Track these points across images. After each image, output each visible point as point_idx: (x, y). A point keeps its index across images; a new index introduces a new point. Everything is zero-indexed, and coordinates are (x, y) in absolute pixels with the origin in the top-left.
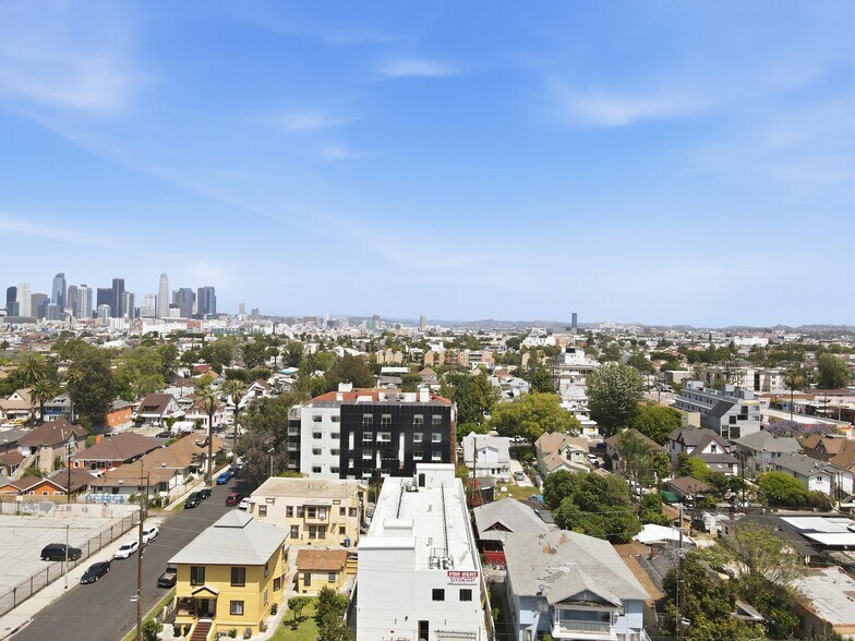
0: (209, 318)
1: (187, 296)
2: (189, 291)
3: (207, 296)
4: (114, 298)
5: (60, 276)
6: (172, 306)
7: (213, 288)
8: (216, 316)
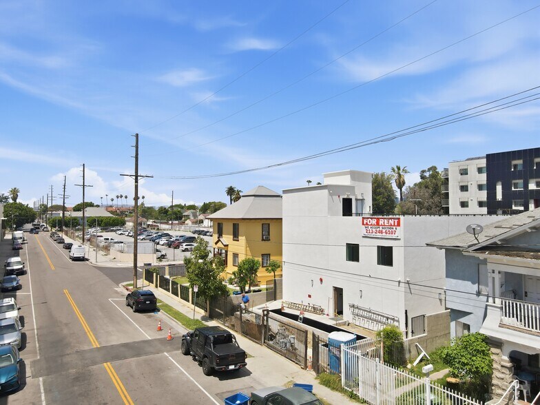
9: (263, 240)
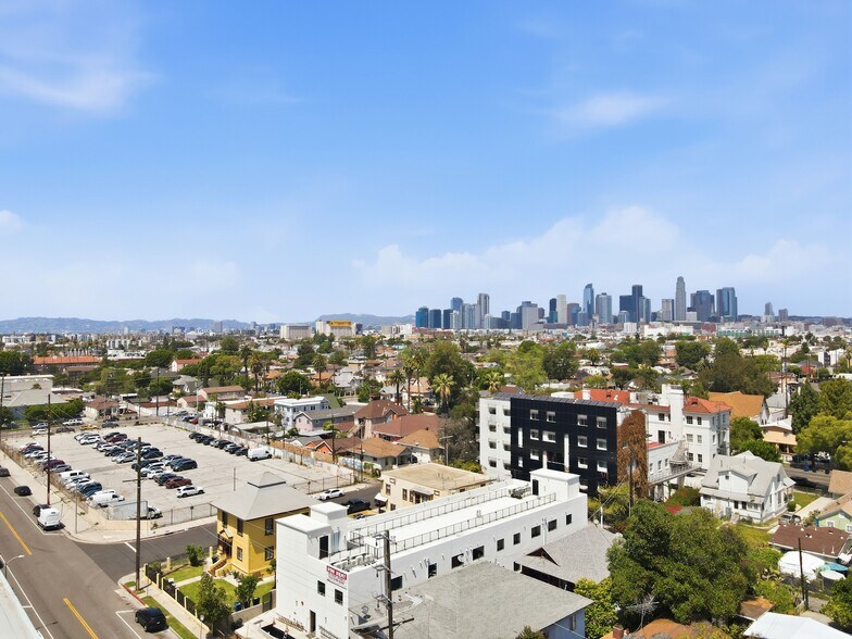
0: (730, 320)
1: (704, 299)
2: (707, 293)
3: (727, 296)
4: (634, 303)
5: (589, 286)
6: (689, 309)
7: (733, 289)
8: (739, 319)
9: (266, 534)
